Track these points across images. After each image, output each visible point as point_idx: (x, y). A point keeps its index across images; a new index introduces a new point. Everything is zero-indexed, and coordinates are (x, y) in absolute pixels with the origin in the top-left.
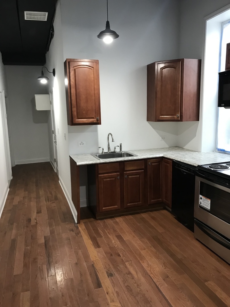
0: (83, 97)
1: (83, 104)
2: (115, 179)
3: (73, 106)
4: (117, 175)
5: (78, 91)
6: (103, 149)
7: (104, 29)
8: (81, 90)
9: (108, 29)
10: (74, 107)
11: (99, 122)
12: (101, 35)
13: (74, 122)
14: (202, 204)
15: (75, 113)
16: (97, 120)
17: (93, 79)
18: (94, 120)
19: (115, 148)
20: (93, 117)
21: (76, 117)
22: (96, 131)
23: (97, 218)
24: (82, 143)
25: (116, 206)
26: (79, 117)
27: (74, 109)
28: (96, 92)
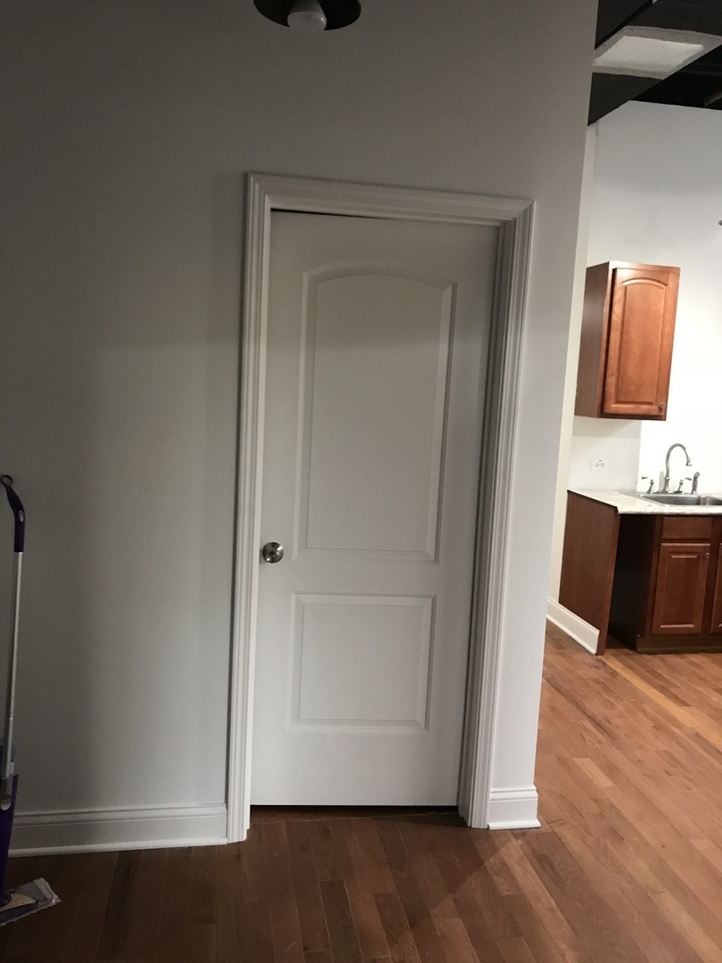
0: (636, 350)
1: (632, 369)
2: (698, 557)
3: (608, 373)
4: (705, 547)
5: (625, 337)
6: (652, 484)
8: (634, 334)
10: (612, 375)
11: (663, 413)
13: (607, 410)
15: (611, 390)
16: (660, 409)
17: (662, 312)
18: (654, 410)
19: (681, 484)
20: (650, 401)
21: (613, 400)
23: (639, 650)
24: (601, 464)
25: (691, 626)
26: (622, 399)
27: (611, 380)
28: (665, 342)
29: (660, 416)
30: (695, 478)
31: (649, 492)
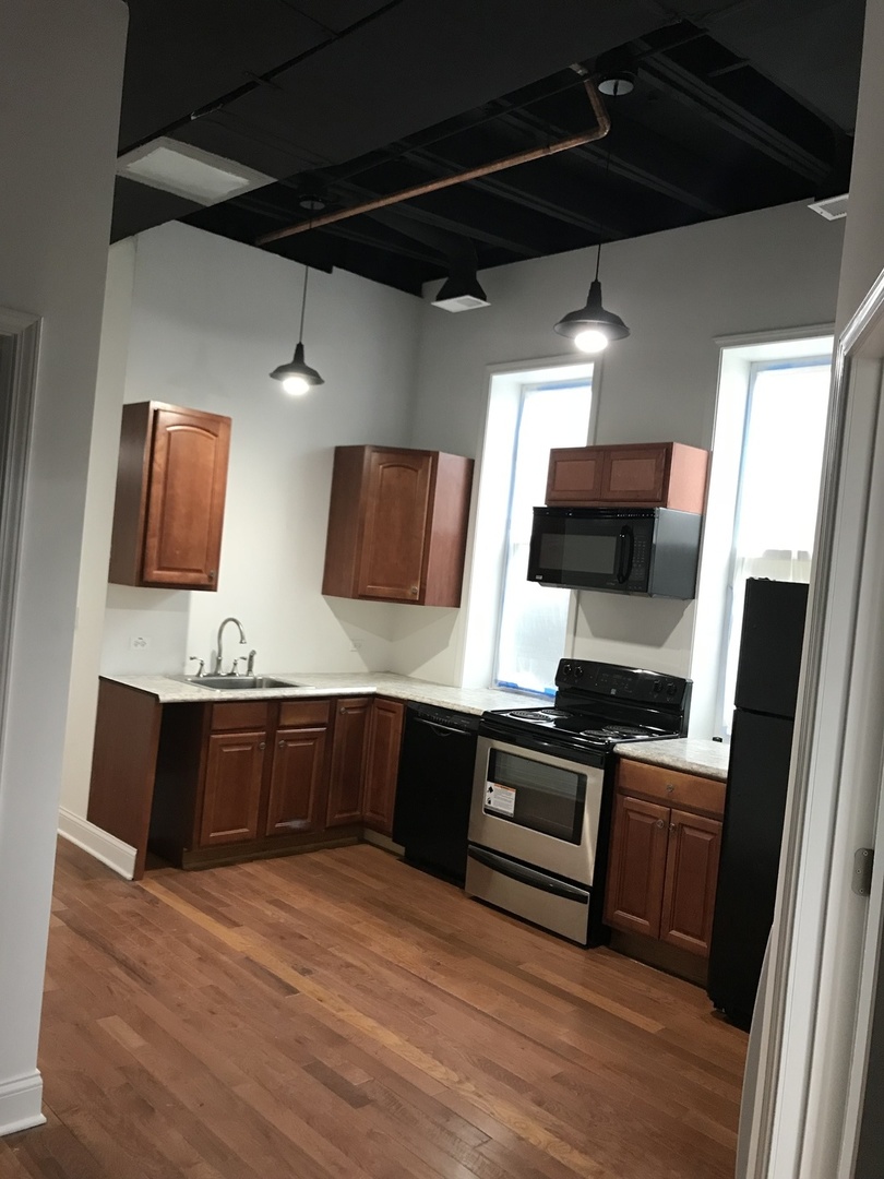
0: (181, 509)
1: (177, 531)
2: (253, 749)
3: (149, 533)
4: (259, 737)
5: (169, 492)
6: (202, 665)
7: (289, 359)
8: (180, 490)
9: (298, 363)
10: (154, 536)
11: (213, 583)
12: (280, 372)
13: (147, 578)
14: (492, 805)
15: (153, 554)
16: (210, 578)
17: (212, 465)
18: (203, 578)
19: (235, 664)
20: (200, 568)
21: (155, 565)
22: (185, 608)
23: (185, 866)
24: (141, 642)
25: (246, 830)
26: (165, 565)
27: (153, 542)
28: (216, 502)
29: (210, 585)
30: (251, 657)
31: (198, 675)
